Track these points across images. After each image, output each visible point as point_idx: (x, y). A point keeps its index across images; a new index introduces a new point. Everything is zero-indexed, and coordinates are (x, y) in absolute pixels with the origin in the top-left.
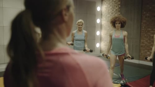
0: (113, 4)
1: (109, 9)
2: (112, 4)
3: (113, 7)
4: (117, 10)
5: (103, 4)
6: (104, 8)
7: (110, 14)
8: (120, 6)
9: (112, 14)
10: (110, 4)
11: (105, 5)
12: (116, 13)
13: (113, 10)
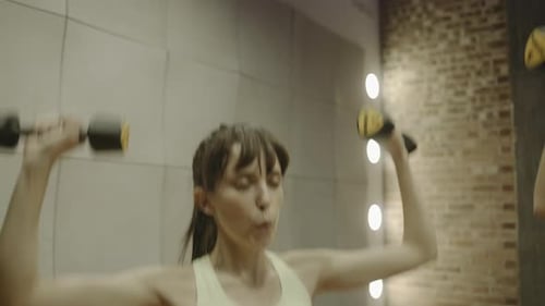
0: (453, 60)
1: (435, 86)
2: (449, 65)
3: (457, 77)
4: (483, 90)
5: (389, 64)
6: (400, 84)
7: (443, 111)
8: (504, 70)
9: (455, 111)
10: (434, 63)
11: (404, 67)
12: (480, 109)
13: (458, 94)
